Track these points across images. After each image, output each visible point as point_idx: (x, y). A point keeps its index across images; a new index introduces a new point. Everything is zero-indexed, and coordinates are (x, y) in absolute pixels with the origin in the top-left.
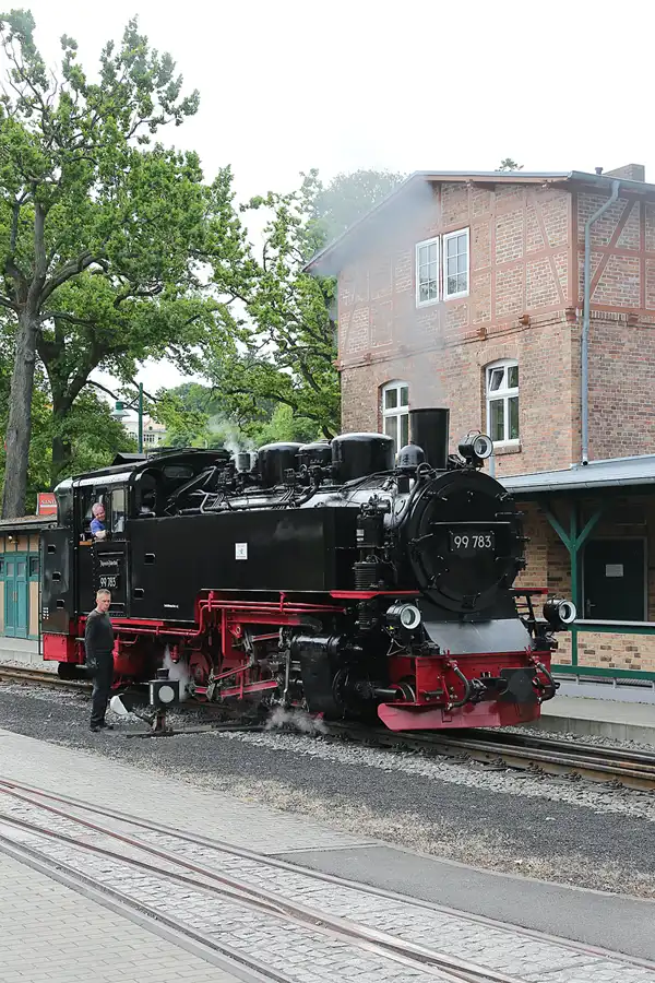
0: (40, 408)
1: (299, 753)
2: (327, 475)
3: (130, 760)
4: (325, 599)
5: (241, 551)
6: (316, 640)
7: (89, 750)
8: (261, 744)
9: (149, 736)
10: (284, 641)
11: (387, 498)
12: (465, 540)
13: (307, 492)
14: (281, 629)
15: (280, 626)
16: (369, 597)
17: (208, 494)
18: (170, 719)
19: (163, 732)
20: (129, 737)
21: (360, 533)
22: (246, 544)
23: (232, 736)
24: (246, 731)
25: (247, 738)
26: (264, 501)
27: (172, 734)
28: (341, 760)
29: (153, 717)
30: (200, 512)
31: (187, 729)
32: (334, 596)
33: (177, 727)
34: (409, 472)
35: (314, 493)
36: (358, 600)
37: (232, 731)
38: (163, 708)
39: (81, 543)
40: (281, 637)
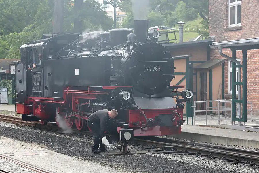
0: (68, 4)
1: (189, 163)
2: (107, 44)
3: (111, 166)
4: (101, 89)
5: (77, 72)
6: (100, 104)
7: (89, 161)
8: (172, 159)
9: (120, 155)
10: (91, 104)
11: (121, 53)
12: (150, 68)
13: (100, 50)
14: (90, 100)
15: (89, 99)
16: (114, 88)
17: (71, 50)
18: (129, 148)
19: (126, 153)
20: (111, 155)
21: (112, 65)
22: (78, 70)
23: (158, 155)
24: (164, 153)
25: (165, 156)
26: (88, 53)
27: (130, 154)
28: (209, 167)
29: (122, 146)
30: (67, 57)
31: (137, 152)
32: (104, 88)
33: (133, 151)
34: (131, 43)
35: (102, 51)
36: (112, 90)
37: (158, 153)
38: (126, 143)
39: (29, 69)
40: (90, 104)
